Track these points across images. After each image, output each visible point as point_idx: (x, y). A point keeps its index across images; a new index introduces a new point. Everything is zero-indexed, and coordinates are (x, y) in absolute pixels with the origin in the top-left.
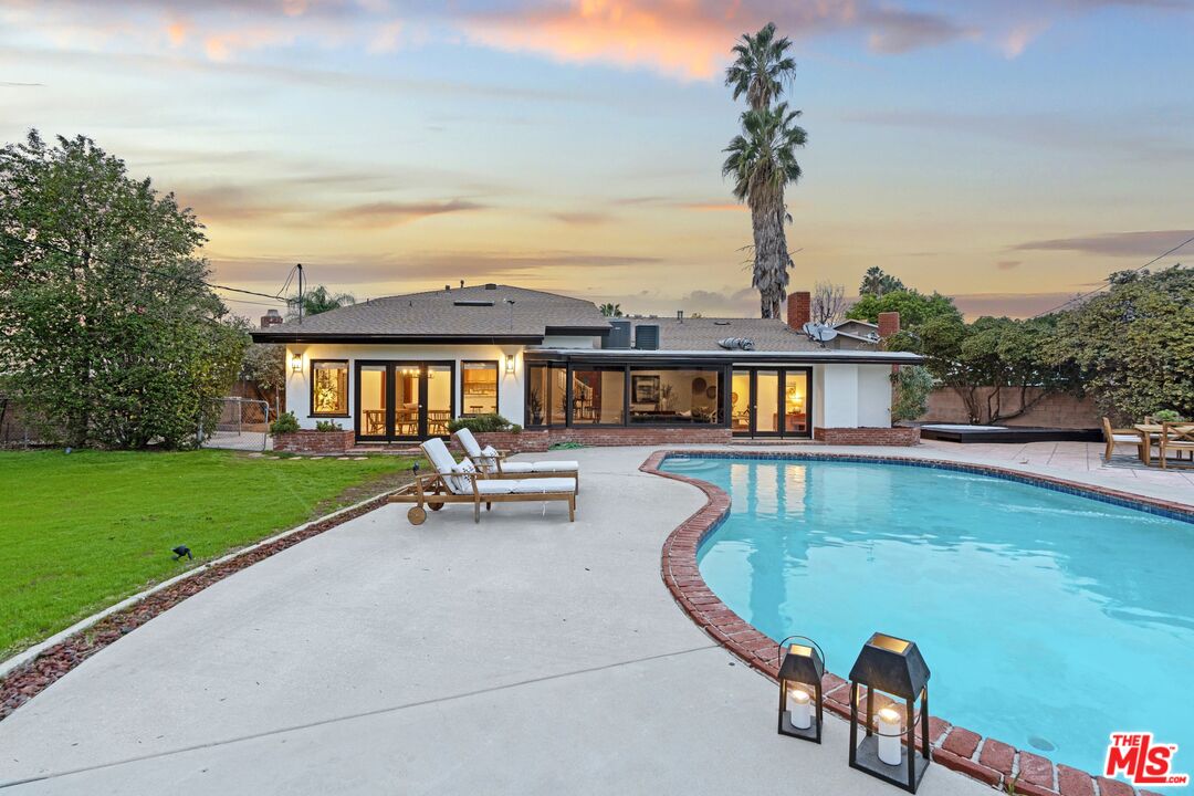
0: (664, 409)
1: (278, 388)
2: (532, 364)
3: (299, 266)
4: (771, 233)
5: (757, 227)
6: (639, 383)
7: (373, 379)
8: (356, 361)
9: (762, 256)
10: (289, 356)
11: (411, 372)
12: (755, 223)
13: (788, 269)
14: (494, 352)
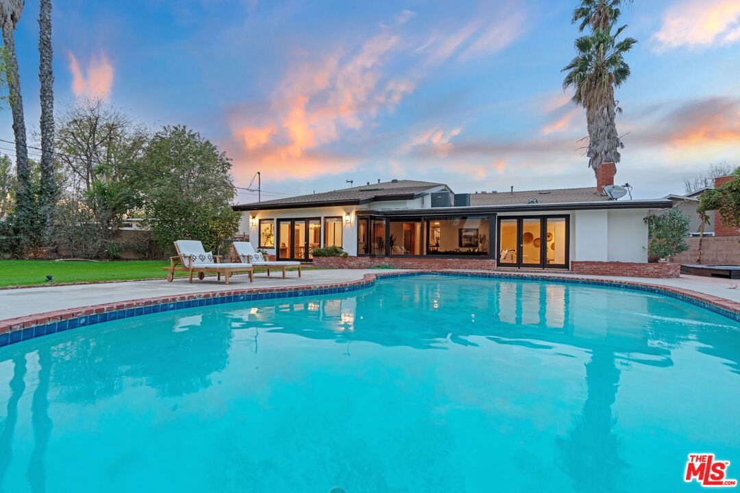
2: (361, 217)
3: (259, 173)
4: (601, 124)
5: (590, 122)
6: (464, 234)
7: (285, 227)
8: (278, 219)
10: (251, 217)
12: (588, 119)
14: (339, 211)
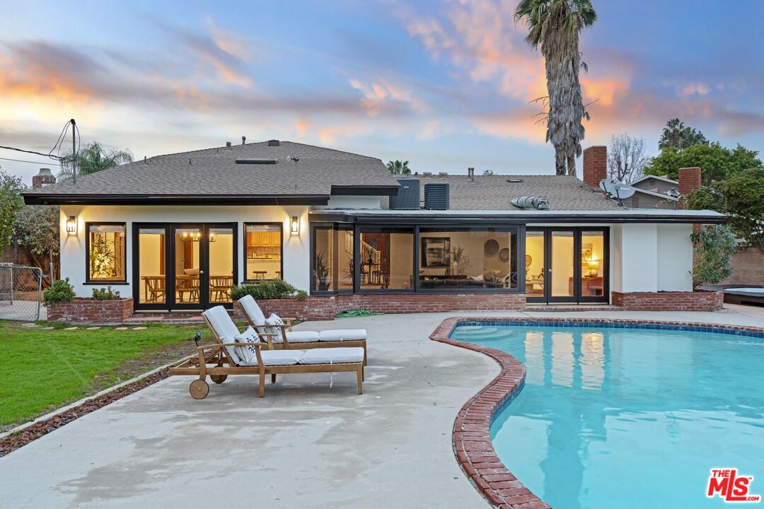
0: (455, 274)
1: (52, 253)
2: (317, 226)
3: (73, 121)
4: (566, 83)
5: (551, 77)
6: (429, 246)
7: (152, 242)
8: (134, 224)
9: (556, 108)
10: (63, 219)
11: (192, 235)
12: (549, 73)
13: (584, 122)
14: (278, 214)
